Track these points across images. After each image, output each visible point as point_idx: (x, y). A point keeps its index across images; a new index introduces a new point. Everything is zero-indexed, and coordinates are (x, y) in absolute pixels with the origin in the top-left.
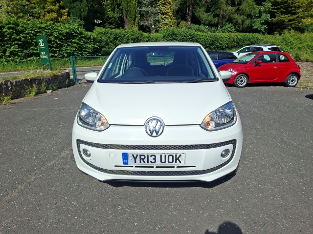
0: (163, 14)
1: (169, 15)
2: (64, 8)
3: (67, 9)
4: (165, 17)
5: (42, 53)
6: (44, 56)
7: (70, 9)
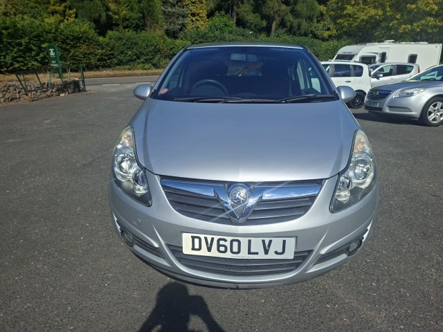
0: (193, 15)
1: (200, 17)
2: (70, 9)
3: (75, 10)
4: (196, 20)
5: (53, 62)
6: (54, 64)
7: (77, 9)
